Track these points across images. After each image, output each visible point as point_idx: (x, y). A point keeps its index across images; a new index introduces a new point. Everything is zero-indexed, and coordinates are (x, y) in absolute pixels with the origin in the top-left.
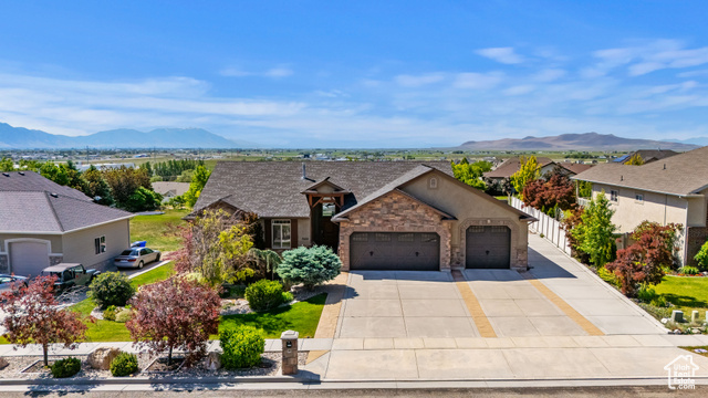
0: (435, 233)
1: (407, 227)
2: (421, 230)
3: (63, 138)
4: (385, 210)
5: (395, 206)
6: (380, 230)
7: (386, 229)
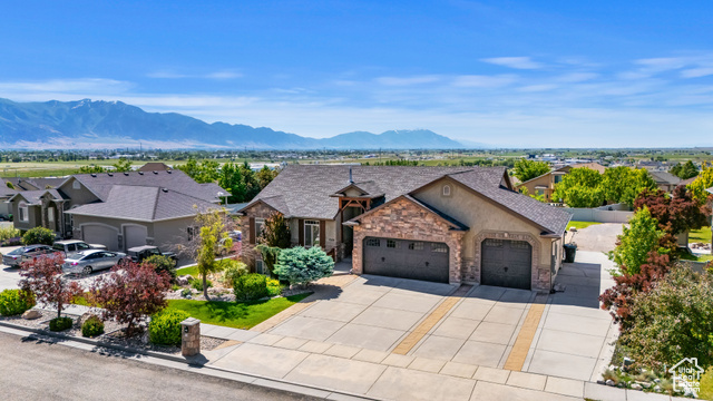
0: (445, 244)
1: (416, 235)
6: (390, 236)
7: (396, 236)
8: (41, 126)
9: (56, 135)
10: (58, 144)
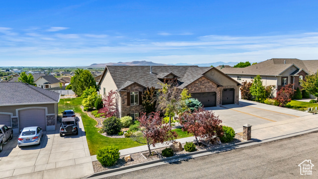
0: (215, 92)
1: (207, 90)
2: (211, 91)
4: (199, 84)
5: (203, 82)
6: (198, 92)
7: (200, 92)
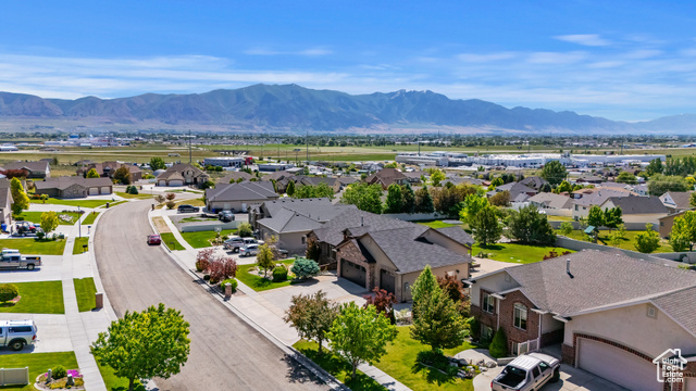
0: (365, 268)
1: (356, 262)
2: (360, 264)
3: (623, 125)
4: (350, 250)
5: (353, 249)
7: (350, 260)
8: (367, 115)
9: (377, 122)
10: (378, 129)
